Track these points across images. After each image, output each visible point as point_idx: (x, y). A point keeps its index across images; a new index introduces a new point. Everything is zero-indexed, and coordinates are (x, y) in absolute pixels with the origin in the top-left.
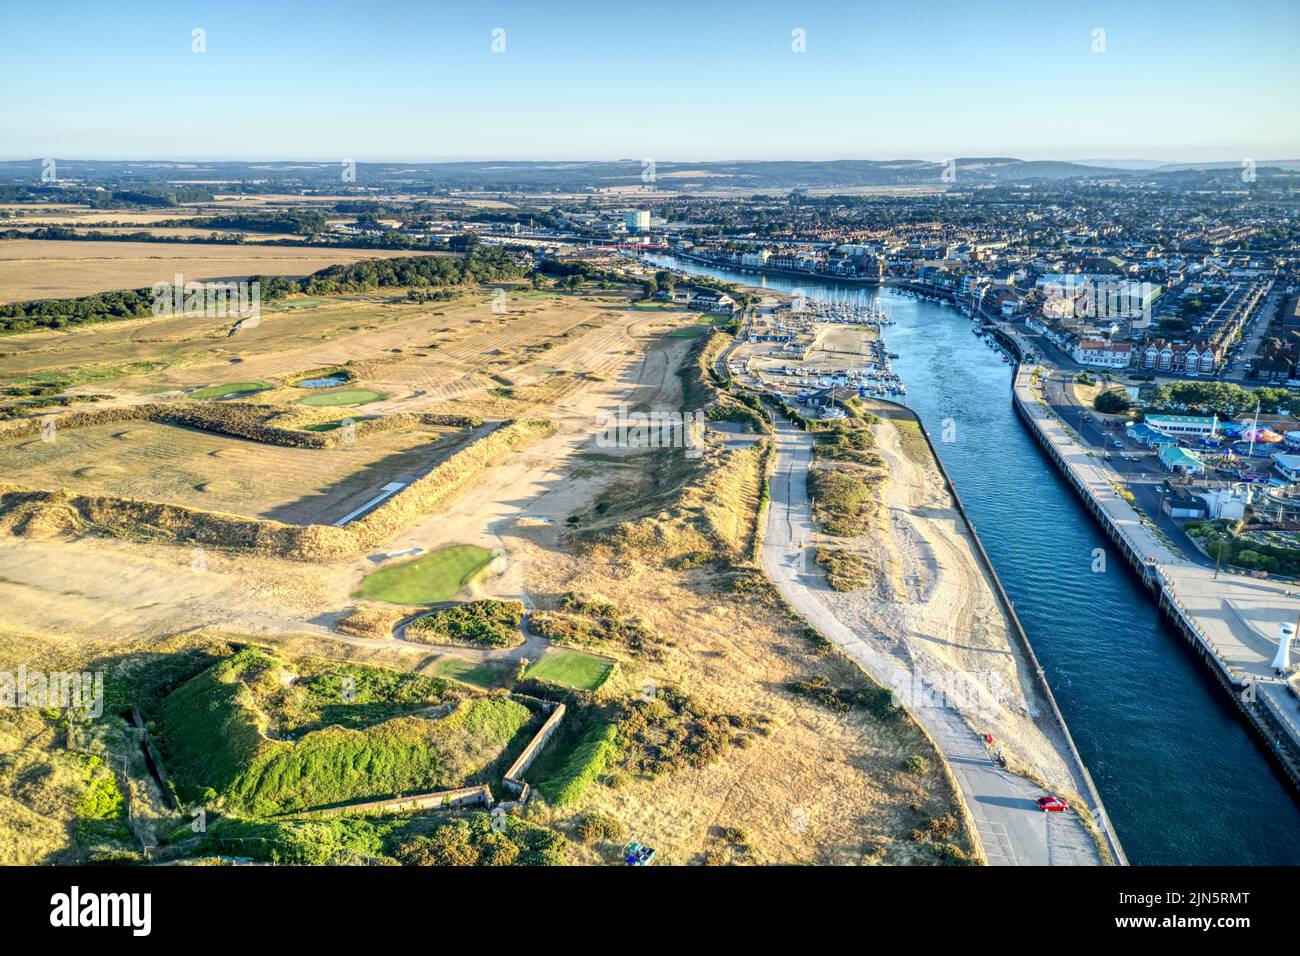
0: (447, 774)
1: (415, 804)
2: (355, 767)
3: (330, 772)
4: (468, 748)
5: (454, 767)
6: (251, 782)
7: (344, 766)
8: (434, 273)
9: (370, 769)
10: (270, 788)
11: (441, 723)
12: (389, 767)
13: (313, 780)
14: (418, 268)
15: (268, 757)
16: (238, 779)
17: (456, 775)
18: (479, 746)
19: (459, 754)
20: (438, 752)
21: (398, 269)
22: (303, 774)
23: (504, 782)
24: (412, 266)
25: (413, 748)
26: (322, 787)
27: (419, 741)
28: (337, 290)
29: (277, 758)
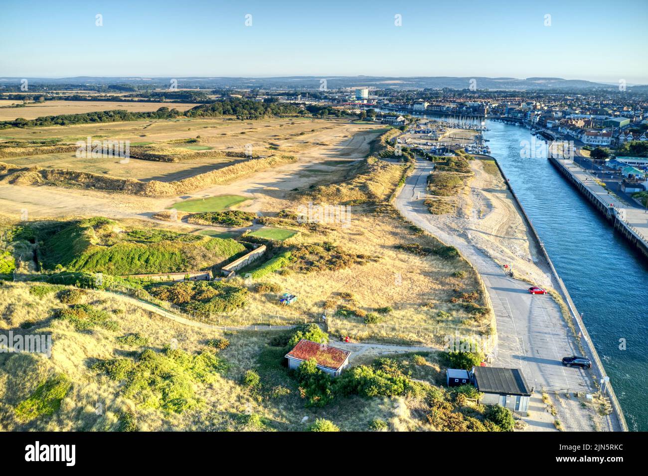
0: (191, 266)
1: (168, 277)
2: (139, 260)
3: (125, 261)
4: (204, 256)
5: (195, 264)
6: (81, 262)
7: (132, 258)
8: (251, 108)
9: (147, 261)
10: (91, 265)
11: (190, 244)
12: (158, 261)
13: (115, 264)
14: (243, 106)
15: (92, 252)
16: (75, 260)
17: (195, 268)
18: (211, 256)
19: (199, 258)
20: (187, 256)
21: (234, 106)
22: (110, 260)
23: (222, 271)
24: (241, 105)
25: (172, 254)
26: (119, 267)
27: (177, 252)
28: (202, 115)
29: (97, 252)
